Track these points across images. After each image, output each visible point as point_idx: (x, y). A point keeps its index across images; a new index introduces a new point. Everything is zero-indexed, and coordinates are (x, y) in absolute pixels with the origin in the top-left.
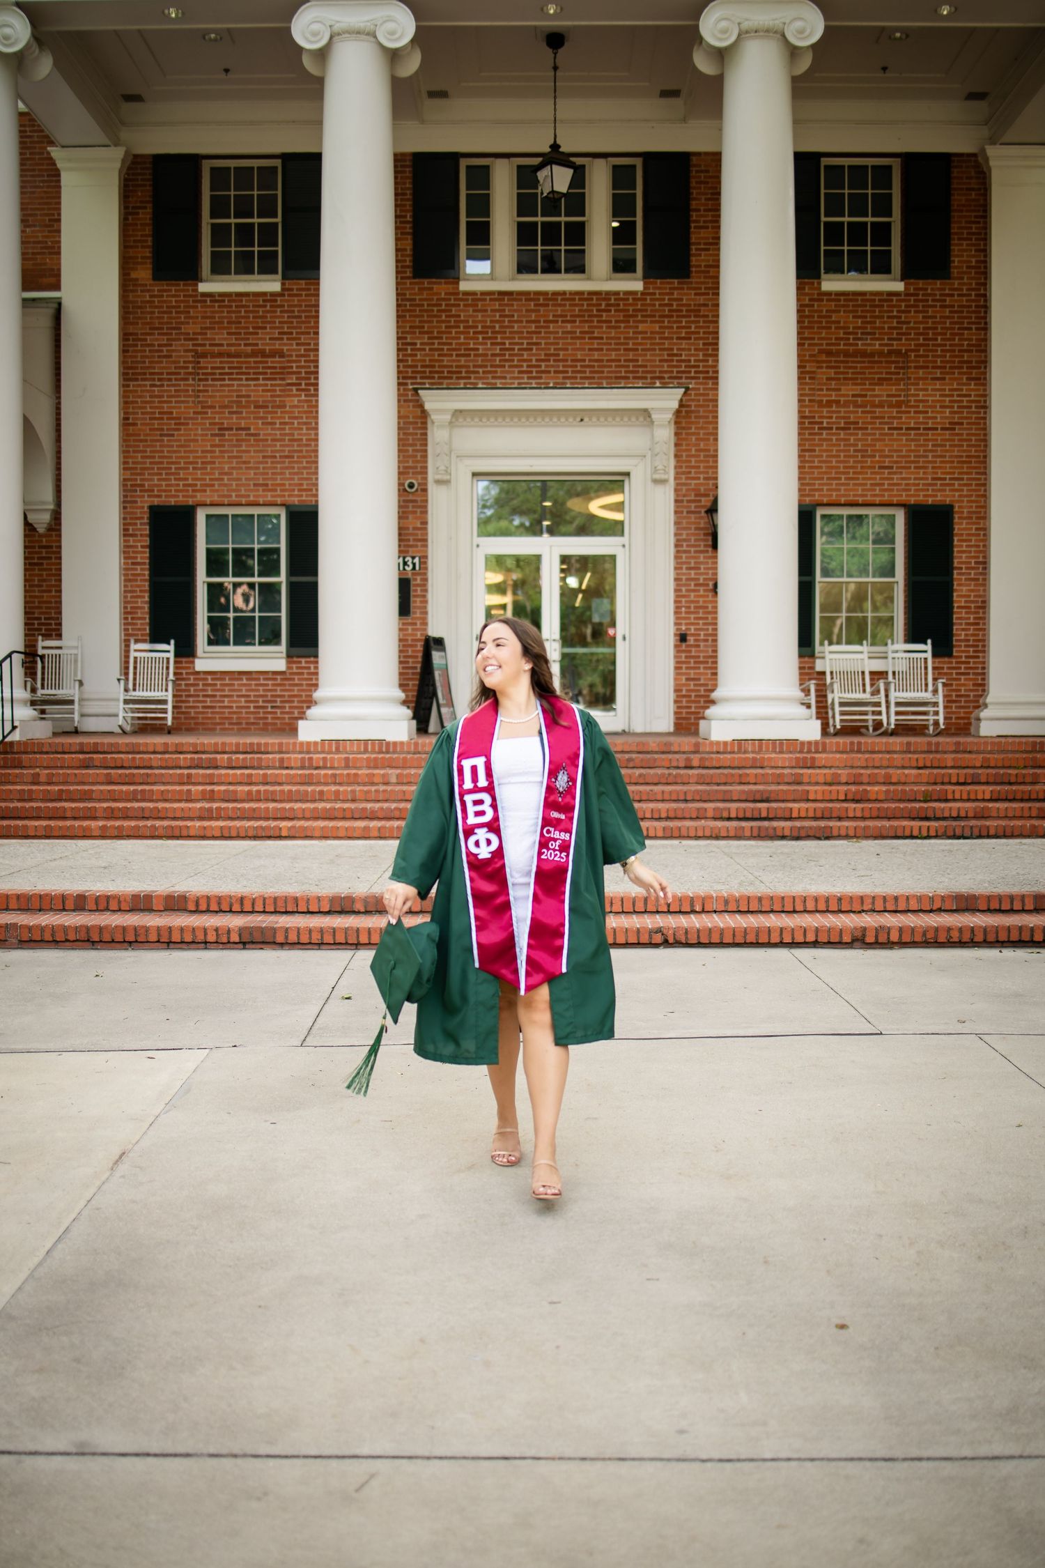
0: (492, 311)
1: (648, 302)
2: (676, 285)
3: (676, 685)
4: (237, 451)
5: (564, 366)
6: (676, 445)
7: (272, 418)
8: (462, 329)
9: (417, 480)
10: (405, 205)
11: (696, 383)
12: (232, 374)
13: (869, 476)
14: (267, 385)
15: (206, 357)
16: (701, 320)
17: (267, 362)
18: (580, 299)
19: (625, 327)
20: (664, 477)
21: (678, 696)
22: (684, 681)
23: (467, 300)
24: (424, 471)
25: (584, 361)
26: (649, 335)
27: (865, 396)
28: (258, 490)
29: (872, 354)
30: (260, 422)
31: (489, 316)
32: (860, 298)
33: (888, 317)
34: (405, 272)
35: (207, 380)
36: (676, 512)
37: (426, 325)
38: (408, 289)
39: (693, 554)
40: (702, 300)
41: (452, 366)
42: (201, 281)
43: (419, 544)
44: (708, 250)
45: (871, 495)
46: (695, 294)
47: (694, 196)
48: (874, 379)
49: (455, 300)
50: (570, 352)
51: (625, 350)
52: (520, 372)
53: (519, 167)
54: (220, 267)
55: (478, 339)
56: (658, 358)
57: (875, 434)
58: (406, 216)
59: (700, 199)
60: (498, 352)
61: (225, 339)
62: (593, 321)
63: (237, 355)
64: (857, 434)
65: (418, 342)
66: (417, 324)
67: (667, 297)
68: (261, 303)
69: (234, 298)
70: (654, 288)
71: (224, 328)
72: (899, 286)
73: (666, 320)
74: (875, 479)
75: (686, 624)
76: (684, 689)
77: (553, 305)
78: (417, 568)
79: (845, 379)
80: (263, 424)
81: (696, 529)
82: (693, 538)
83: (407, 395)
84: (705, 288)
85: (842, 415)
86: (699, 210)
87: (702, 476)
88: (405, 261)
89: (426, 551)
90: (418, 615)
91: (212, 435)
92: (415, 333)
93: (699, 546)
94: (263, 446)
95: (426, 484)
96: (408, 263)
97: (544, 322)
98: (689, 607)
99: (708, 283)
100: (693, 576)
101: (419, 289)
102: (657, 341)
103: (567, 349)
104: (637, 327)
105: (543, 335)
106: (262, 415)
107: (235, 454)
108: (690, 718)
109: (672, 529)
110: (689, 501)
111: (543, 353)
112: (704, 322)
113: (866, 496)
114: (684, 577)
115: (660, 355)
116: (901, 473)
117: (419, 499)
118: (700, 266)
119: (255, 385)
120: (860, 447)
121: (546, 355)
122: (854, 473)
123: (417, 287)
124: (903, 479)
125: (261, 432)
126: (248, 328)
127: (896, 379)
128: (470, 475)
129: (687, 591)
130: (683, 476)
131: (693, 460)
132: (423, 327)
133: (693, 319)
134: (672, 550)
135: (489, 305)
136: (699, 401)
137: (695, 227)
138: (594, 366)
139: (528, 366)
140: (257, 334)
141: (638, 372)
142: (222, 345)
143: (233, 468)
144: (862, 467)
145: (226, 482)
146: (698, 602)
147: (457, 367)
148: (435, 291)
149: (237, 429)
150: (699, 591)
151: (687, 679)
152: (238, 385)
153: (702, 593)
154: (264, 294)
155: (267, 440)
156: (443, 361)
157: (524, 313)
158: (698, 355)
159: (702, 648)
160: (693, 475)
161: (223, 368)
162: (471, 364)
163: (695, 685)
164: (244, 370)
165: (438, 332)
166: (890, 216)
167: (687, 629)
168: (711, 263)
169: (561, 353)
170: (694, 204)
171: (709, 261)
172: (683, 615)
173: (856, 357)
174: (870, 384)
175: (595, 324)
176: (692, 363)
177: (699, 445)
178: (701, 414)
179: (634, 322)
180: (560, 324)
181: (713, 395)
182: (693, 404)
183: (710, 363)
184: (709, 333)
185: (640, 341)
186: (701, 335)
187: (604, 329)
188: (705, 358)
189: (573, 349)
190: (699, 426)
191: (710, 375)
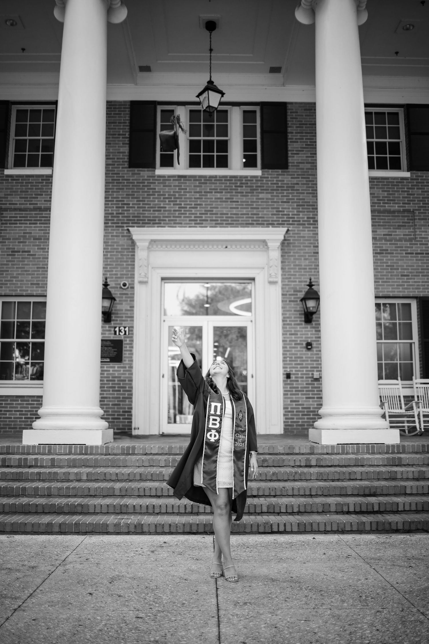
0: (174, 186)
1: (264, 182)
2: (280, 173)
3: (284, 405)
4: (22, 265)
5: (216, 217)
6: (282, 262)
7: (43, 245)
8: (156, 196)
9: (128, 281)
10: (125, 129)
11: (293, 227)
12: (21, 220)
13: (395, 280)
14: (41, 227)
15: (7, 211)
16: (295, 192)
17: (42, 214)
18: (225, 180)
19: (251, 196)
20: (275, 280)
21: (286, 412)
22: (289, 403)
23: (160, 180)
24: (133, 277)
25: (228, 214)
26: (265, 200)
27: (391, 235)
28: (33, 287)
29: (394, 212)
30: (36, 247)
31: (172, 189)
32: (385, 181)
33: (402, 191)
34: (125, 165)
35: (6, 224)
36: (282, 301)
37: (136, 194)
38: (126, 174)
39: (293, 326)
40: (295, 181)
41: (150, 217)
42: (7, 168)
43: (129, 319)
44: (298, 154)
45: (397, 292)
46: (292, 178)
47: (290, 125)
48: (395, 225)
49: (153, 180)
50: (219, 209)
51: (251, 208)
52: (190, 220)
53: (191, 111)
54: (19, 163)
55: (166, 201)
57: (398, 257)
58: (125, 135)
59: (293, 127)
60: (177, 209)
61: (18, 201)
62: (232, 192)
63: (25, 210)
64: (388, 257)
65: (131, 203)
66: (130, 193)
67: (275, 179)
68: (40, 181)
69: (25, 178)
70: (267, 174)
71: (18, 195)
72: (407, 174)
73: (275, 192)
74: (399, 282)
75: (290, 368)
76: (289, 407)
77: (210, 183)
78: (127, 333)
79: (379, 225)
80: (38, 249)
81: (295, 311)
82: (293, 316)
83: (124, 233)
84: (297, 175)
85: (378, 245)
86: (292, 133)
87: (297, 280)
88: (125, 159)
89: (133, 324)
90: (127, 362)
91: (8, 255)
92: (129, 198)
93: (297, 321)
94: (38, 261)
95: (133, 284)
96: (126, 160)
97: (205, 192)
98: (292, 358)
99: (298, 172)
100: (293, 339)
101: (132, 174)
102: (270, 203)
103: (217, 208)
104: (258, 196)
105: (203, 200)
106: (37, 244)
107: (21, 266)
108: (293, 425)
109: (280, 311)
110: (290, 295)
111: (203, 209)
112: (297, 193)
113: (394, 292)
114: (288, 340)
115: (272, 211)
116: (414, 279)
117: (129, 293)
118: (294, 163)
119: (34, 227)
120: (389, 264)
121: (205, 211)
122: (387, 279)
123: (131, 173)
124: (415, 282)
125: (37, 254)
126: (32, 195)
127: (408, 226)
128: (160, 279)
129: (290, 348)
130: (287, 280)
131: (292, 271)
132: (134, 195)
133: (290, 191)
134: (281, 323)
135: (172, 183)
136: (295, 237)
137: (291, 142)
138: (233, 217)
139: (195, 217)
140: (37, 198)
141: (259, 221)
142: (16, 204)
143: (19, 274)
144: (391, 275)
145: (14, 282)
146: (297, 354)
147: (153, 217)
148: (141, 175)
149: (23, 252)
150: (297, 348)
151: (291, 401)
152: (25, 227)
153: (299, 349)
154: (42, 176)
155: (40, 258)
156: (145, 214)
157: (193, 187)
158: (294, 212)
159: (300, 382)
160: (292, 280)
161: (17, 217)
162: (161, 216)
163: (296, 405)
164: (28, 218)
165: (143, 198)
166: (399, 138)
167: (290, 371)
168: (300, 161)
169: (214, 210)
170: (289, 130)
171: (299, 160)
172: (288, 362)
173: (385, 213)
174: (393, 229)
175: (234, 194)
176: (291, 216)
177: (295, 262)
178: (296, 244)
179: (256, 193)
180: (213, 193)
181: (303, 234)
182: (291, 239)
183: (301, 216)
184: (300, 199)
185: (260, 203)
186: (295, 200)
187: (239, 197)
188: (298, 213)
189: (221, 208)
190: (296, 251)
191: (301, 222)
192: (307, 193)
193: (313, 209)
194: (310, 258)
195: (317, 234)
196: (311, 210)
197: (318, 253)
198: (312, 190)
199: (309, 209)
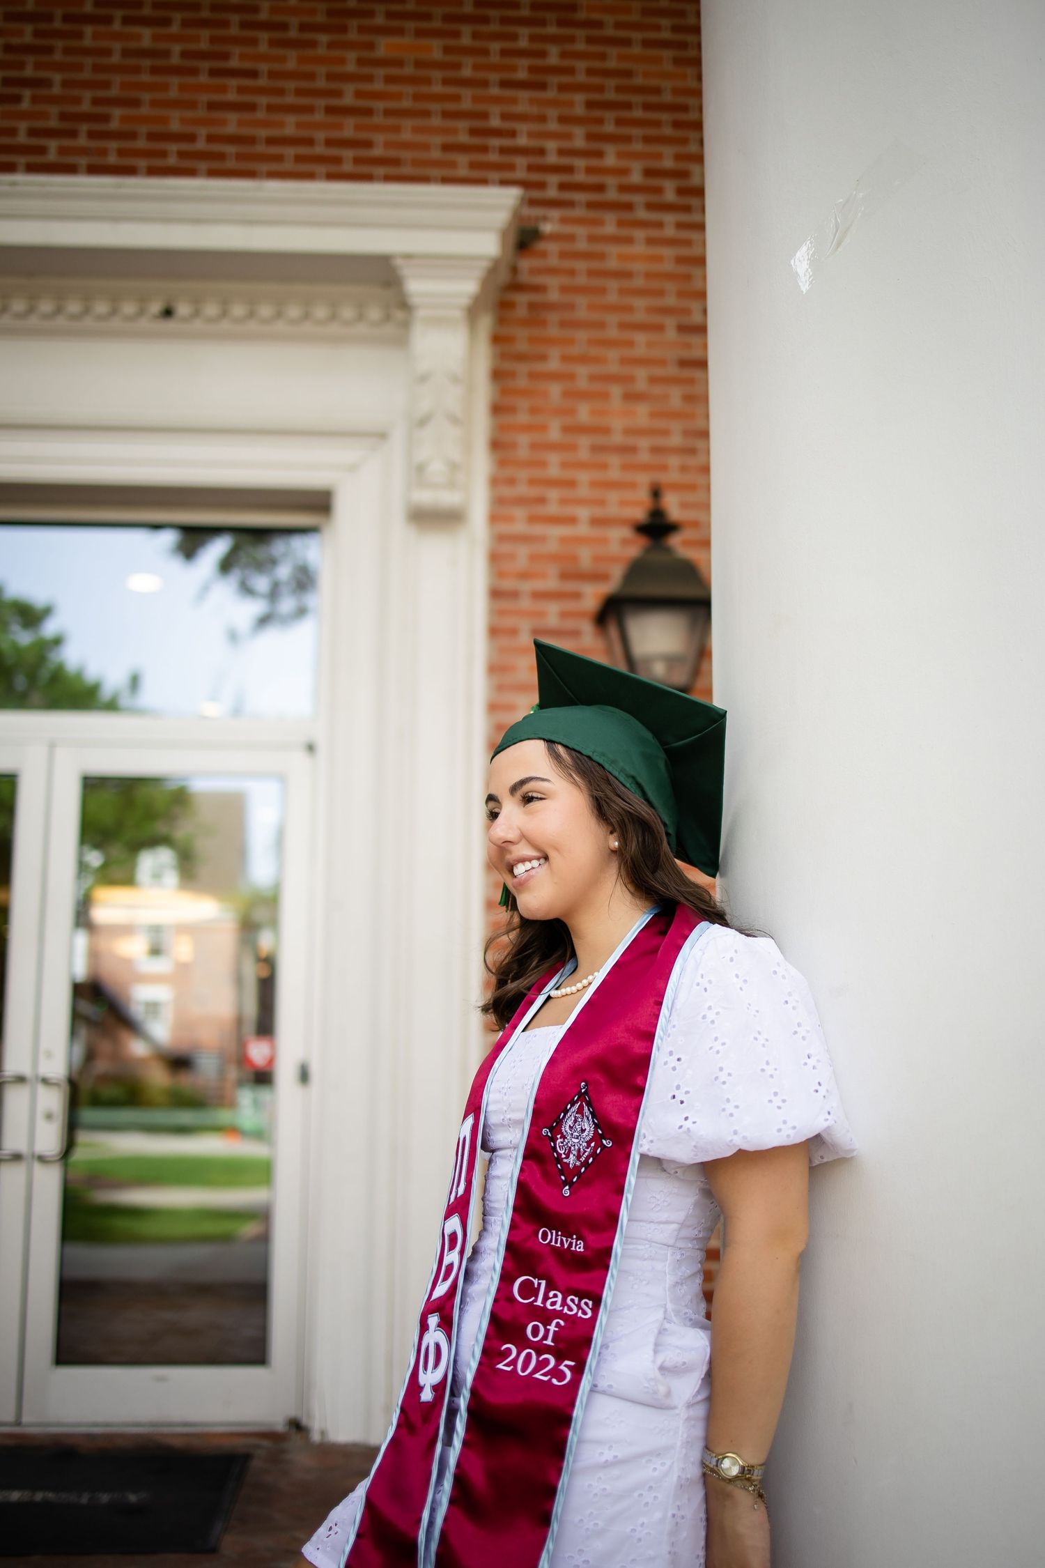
6: (495, 407)
11: (564, 221)
16: (580, 33)
19: (331, 45)
20: (448, 498)
25: (191, 138)
26: (408, 70)
36: (494, 632)
51: (330, 110)
56: (437, 140)
62: (223, 24)
73: (466, 30)
97: (67, 18)
102: (437, 88)
103: (134, 103)
104: (371, 46)
110: (539, 596)
112: (590, 40)
130: (520, 513)
131: (553, 458)
133: (552, 30)
136: (571, 273)
158: (568, 136)
160: (553, 509)
175: (234, 31)
176: (552, 159)
177: (571, 412)
178: (582, 314)
179: (362, 30)
180: (117, 26)
181: (621, 257)
182: (553, 282)
183: (610, 160)
184: (607, 73)
185: (378, 86)
186: (581, 78)
187: (263, 48)
188: (595, 146)
189: (154, 103)
190: (575, 350)
191: (612, 195)
192: (647, 43)
193: (677, 125)
194: (657, 390)
195: (701, 261)
196: (668, 131)
197: (702, 364)
198: (675, 29)
199: (657, 124)
